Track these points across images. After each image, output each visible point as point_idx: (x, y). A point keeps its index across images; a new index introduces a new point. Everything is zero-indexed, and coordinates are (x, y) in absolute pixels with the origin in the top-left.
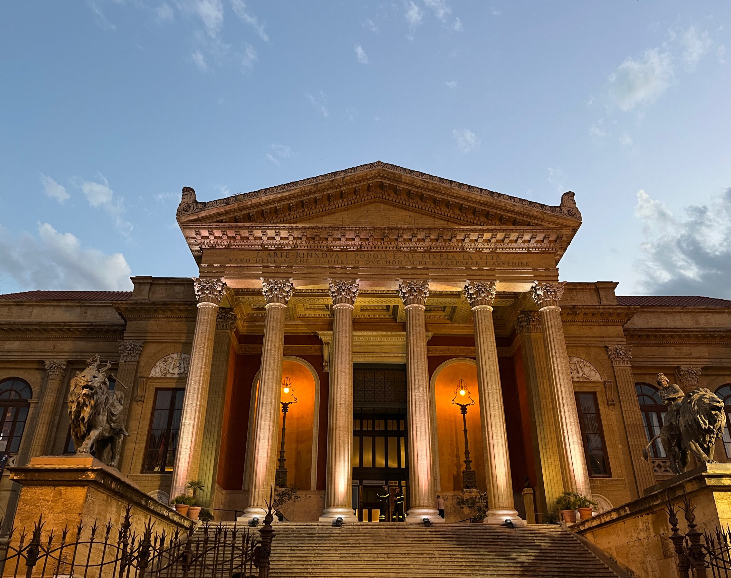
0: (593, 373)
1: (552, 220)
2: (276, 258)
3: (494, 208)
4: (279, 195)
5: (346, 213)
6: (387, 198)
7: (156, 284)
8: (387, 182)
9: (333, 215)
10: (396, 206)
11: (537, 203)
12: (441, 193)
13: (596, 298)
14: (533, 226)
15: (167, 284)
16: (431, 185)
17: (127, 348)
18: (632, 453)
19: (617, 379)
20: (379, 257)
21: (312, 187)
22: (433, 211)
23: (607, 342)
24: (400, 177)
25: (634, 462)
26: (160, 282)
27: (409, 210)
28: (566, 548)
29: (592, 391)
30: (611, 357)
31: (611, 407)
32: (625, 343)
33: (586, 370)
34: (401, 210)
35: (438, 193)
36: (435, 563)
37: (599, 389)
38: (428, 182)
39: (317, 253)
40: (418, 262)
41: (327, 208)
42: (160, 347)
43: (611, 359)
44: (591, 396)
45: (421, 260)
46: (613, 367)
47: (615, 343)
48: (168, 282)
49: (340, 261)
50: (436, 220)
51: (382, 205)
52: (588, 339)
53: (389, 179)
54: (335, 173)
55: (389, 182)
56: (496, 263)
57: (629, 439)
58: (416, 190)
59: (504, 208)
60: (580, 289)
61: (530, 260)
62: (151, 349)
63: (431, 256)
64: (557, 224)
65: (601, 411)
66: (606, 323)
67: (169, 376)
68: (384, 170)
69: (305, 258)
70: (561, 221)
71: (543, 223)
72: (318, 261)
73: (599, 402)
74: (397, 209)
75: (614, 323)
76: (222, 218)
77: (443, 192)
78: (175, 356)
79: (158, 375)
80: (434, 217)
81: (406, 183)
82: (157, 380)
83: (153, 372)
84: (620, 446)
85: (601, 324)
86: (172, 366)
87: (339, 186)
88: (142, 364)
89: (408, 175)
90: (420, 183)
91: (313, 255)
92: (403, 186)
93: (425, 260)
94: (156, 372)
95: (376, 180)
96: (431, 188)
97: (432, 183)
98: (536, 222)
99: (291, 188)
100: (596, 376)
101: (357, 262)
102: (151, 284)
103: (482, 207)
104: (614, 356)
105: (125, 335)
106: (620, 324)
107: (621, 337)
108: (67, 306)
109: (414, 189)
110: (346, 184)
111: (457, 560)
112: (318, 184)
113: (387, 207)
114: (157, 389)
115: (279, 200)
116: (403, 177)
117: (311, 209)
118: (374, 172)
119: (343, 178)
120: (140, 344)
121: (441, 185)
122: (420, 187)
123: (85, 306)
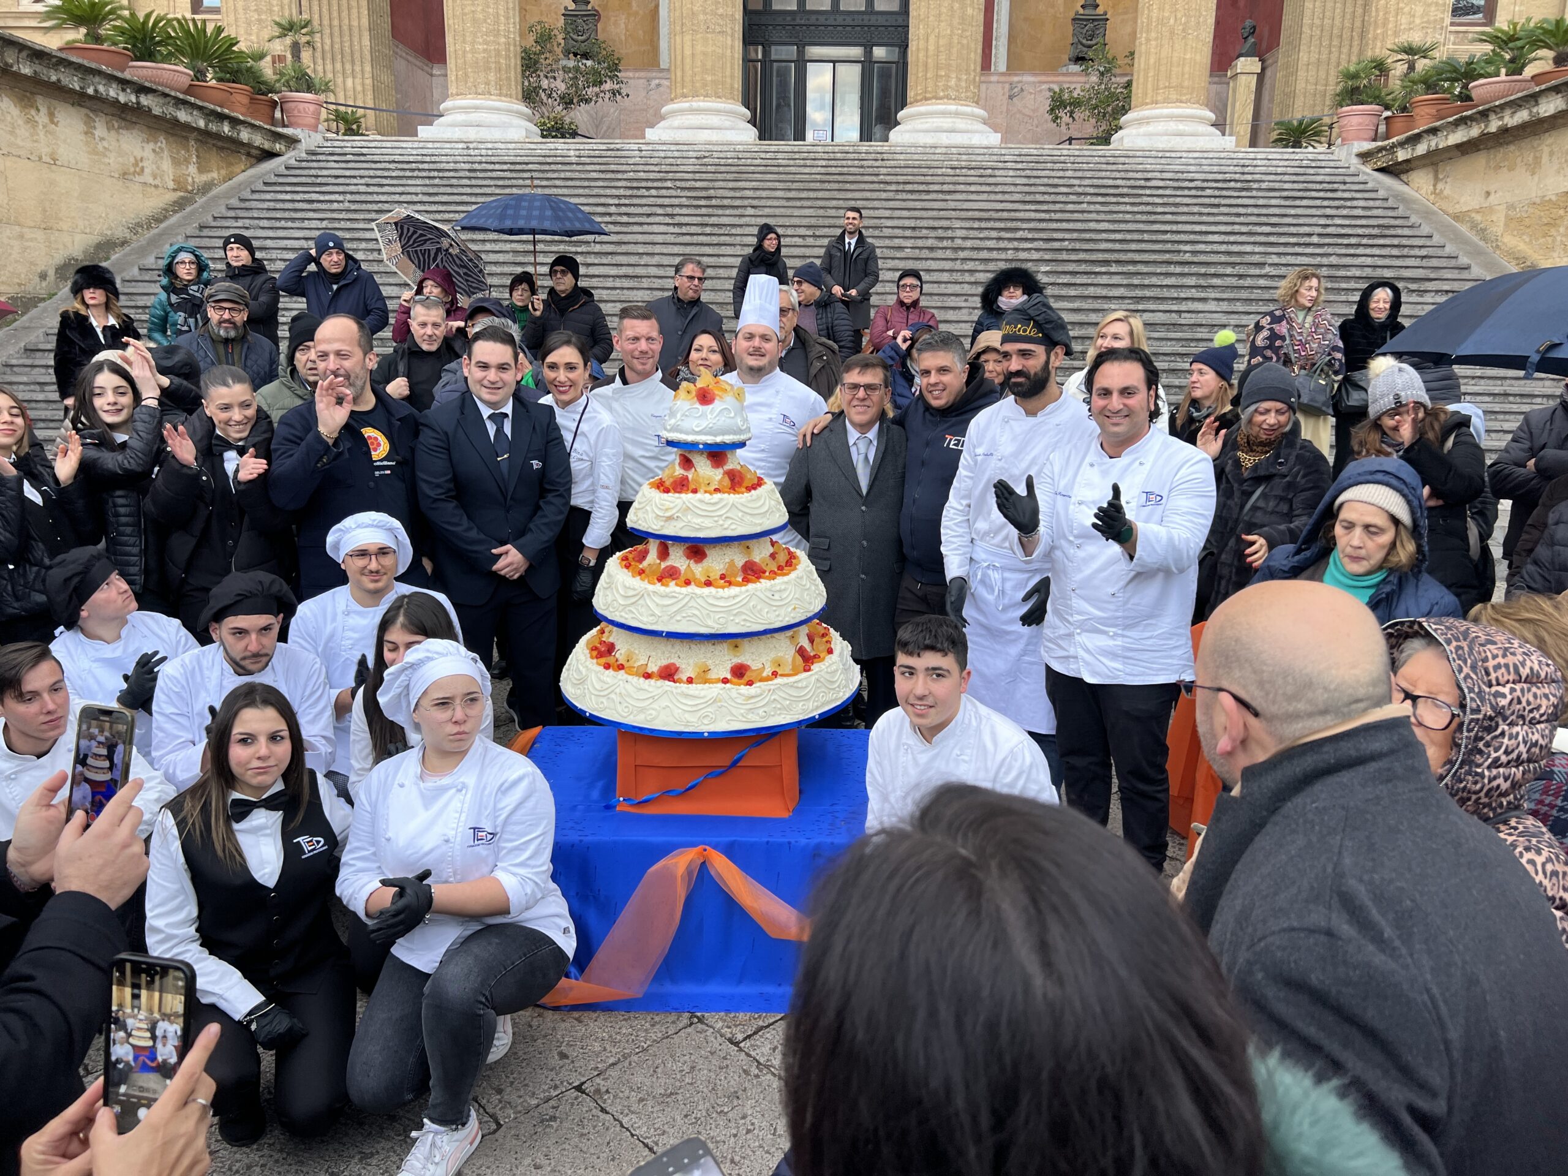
28: (1345, 212)
36: (949, 254)
111: (1016, 244)
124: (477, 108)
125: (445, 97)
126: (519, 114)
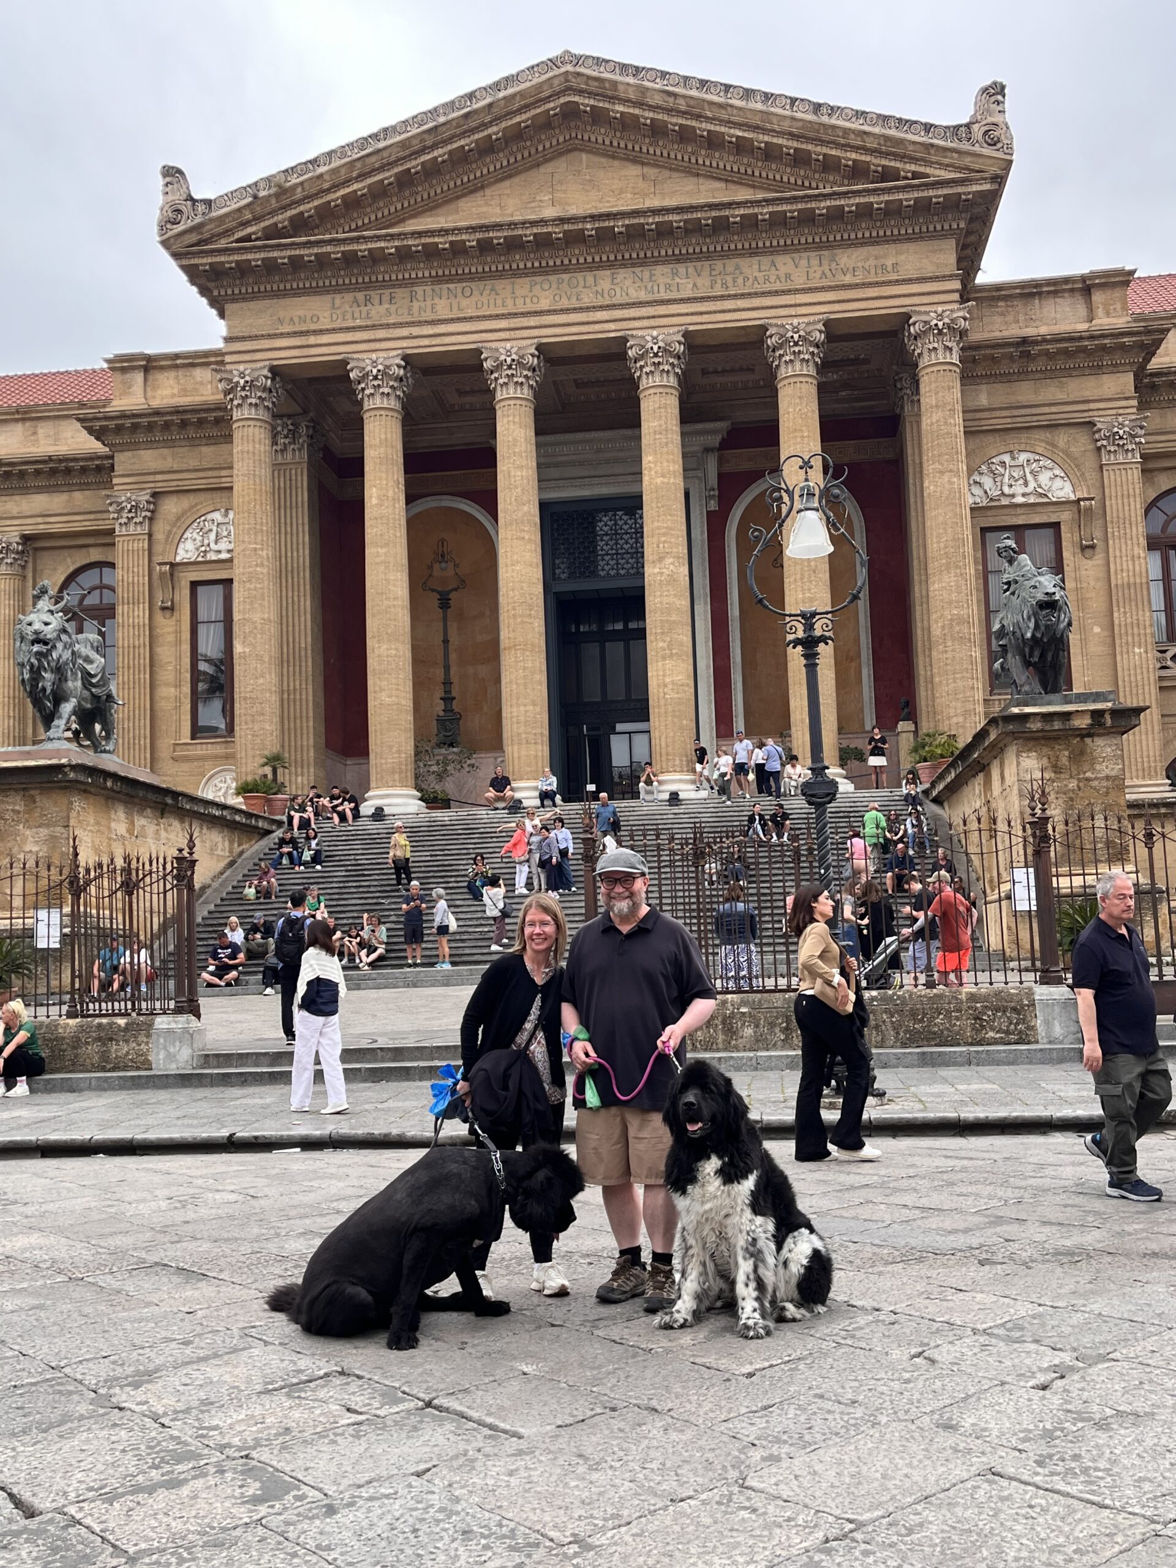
0: (1058, 483)
1: (947, 161)
2: (369, 306)
3: (823, 142)
5: (507, 184)
6: (593, 139)
7: (155, 368)
8: (586, 101)
10: (613, 157)
11: (916, 122)
12: (707, 118)
13: (1082, 310)
14: (906, 178)
15: (177, 367)
16: (681, 101)
17: (123, 509)
18: (1117, 642)
19: (1107, 491)
20: (582, 283)
21: (426, 136)
22: (693, 160)
23: (1095, 413)
24: (614, 86)
25: (1119, 658)
26: (163, 363)
27: (643, 164)
29: (1053, 519)
30: (1099, 444)
31: (1089, 552)
32: (1134, 410)
33: (1044, 478)
34: (626, 163)
35: (698, 117)
37: (1065, 517)
38: (675, 94)
39: (451, 286)
40: (662, 289)
41: (465, 179)
42: (186, 502)
43: (1099, 449)
44: (1050, 532)
45: (669, 281)
46: (1101, 467)
47: (1114, 412)
48: (178, 362)
49: (499, 302)
50: (701, 180)
51: (584, 156)
52: (1054, 409)
53: (591, 94)
54: (471, 96)
55: (592, 102)
56: (828, 273)
57: (1116, 615)
58: (651, 115)
59: (842, 141)
60: (1049, 292)
61: (902, 257)
62: (170, 507)
63: (691, 270)
64: (959, 169)
65: (1065, 562)
66: (1098, 370)
67: (212, 556)
68: (579, 74)
69: (429, 303)
70: (967, 161)
71: (928, 170)
72: (455, 306)
73: (1064, 544)
74: (616, 163)
75: (1115, 368)
76: (249, 230)
77: (709, 114)
78: (217, 516)
79: (192, 556)
80: (698, 175)
81: (629, 101)
82: (191, 568)
83: (180, 551)
84: (1097, 629)
85: (1087, 372)
86: (213, 536)
87: (485, 126)
88: (159, 536)
89: (631, 80)
90: (658, 100)
91: (445, 292)
92: (620, 108)
93: (677, 280)
94: (186, 551)
95: (563, 100)
96: (683, 108)
97: (684, 97)
98: (913, 167)
99: (382, 145)
100: (1063, 490)
101: (535, 300)
102: (146, 370)
103: (795, 144)
104: (1105, 443)
105: (115, 481)
106: (1128, 368)
107: (1127, 399)
109: (646, 114)
110: (498, 119)
112: (436, 127)
113: (595, 159)
114: (194, 585)
116: (621, 87)
117: (431, 186)
118: (556, 82)
119: (490, 105)
120: (147, 497)
121: (704, 100)
122: (658, 107)
123: (30, 419)
124: (388, 796)
125: (368, 790)
126: (413, 797)
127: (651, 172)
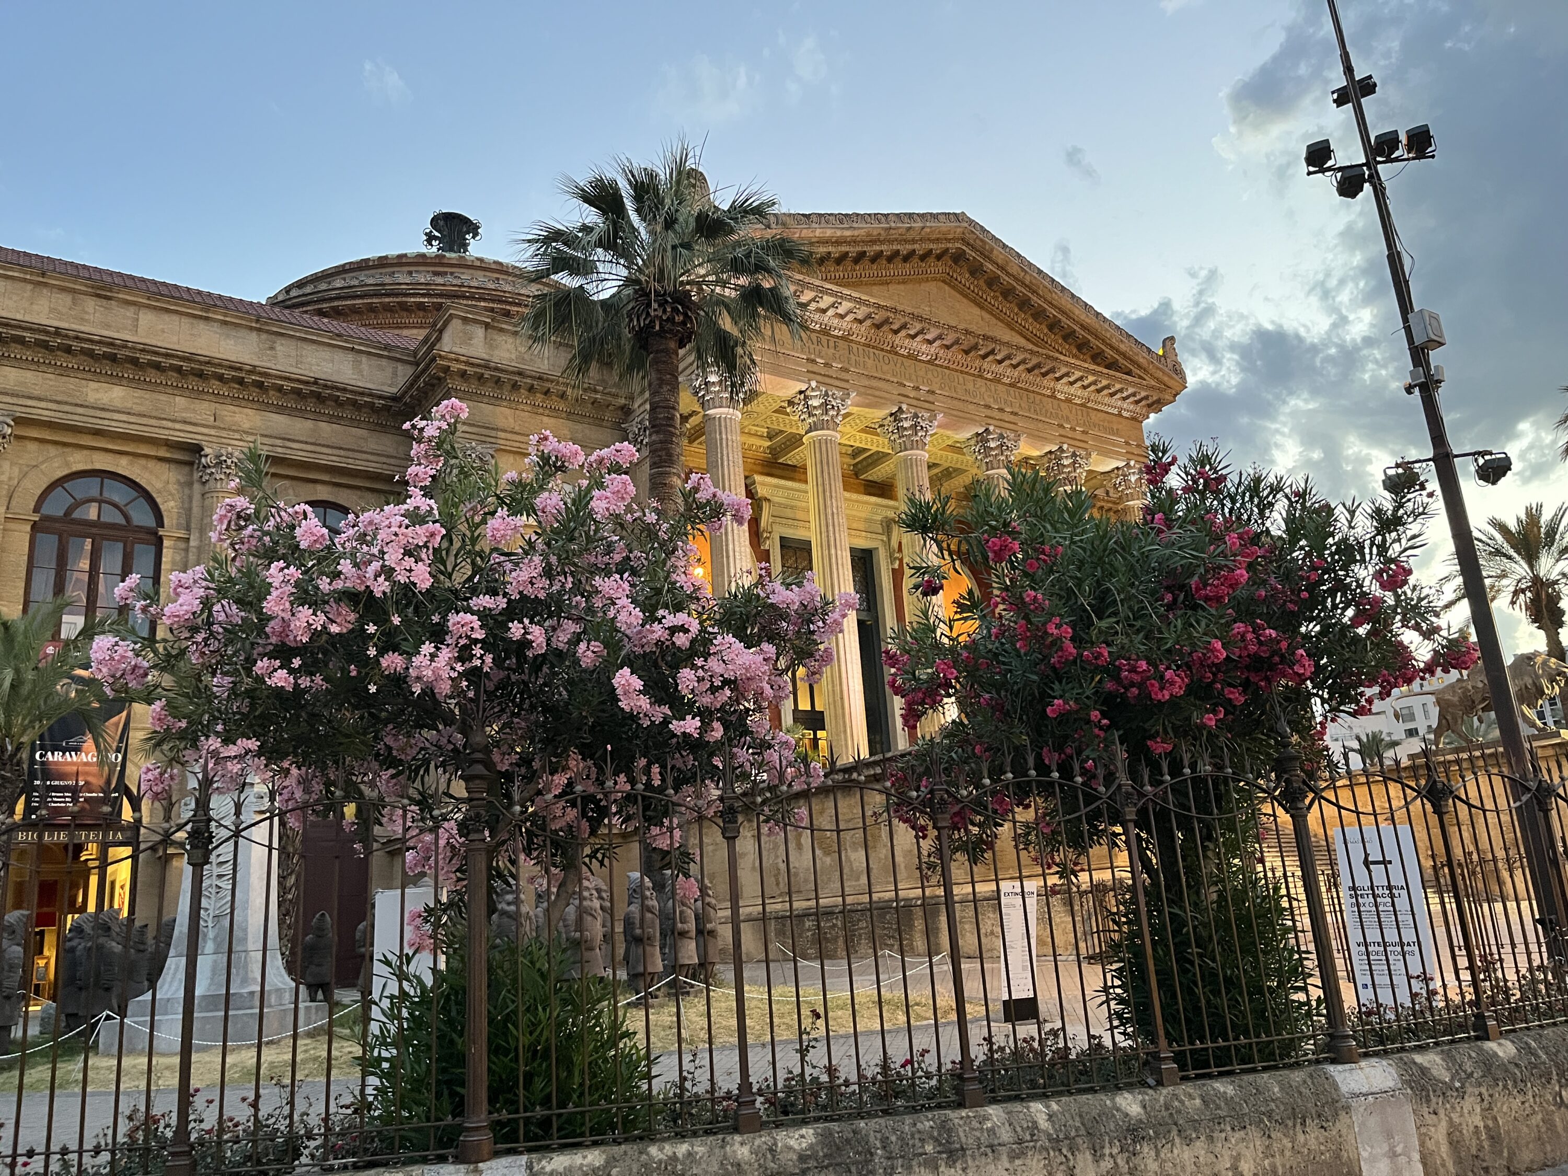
2: (822, 346)
3: (1097, 338)
4: (839, 233)
5: (902, 287)
6: (958, 279)
7: (494, 328)
8: (971, 253)
9: (885, 287)
10: (966, 296)
12: (1039, 295)
14: (1134, 378)
15: (517, 334)
16: (1027, 279)
24: (992, 250)
26: (504, 326)
27: (982, 308)
34: (970, 304)
35: (1034, 292)
38: (1026, 272)
40: (1003, 401)
41: (884, 274)
45: (1007, 397)
49: (908, 374)
51: (947, 288)
53: (975, 249)
55: (975, 255)
58: (1009, 279)
63: (1018, 394)
64: (1161, 382)
68: (970, 232)
69: (861, 359)
70: (1166, 379)
72: (877, 367)
74: (965, 300)
77: (1041, 294)
81: (997, 264)
87: (913, 241)
89: (1000, 251)
90: (1015, 271)
91: (873, 354)
92: (991, 267)
95: (958, 245)
96: (1027, 283)
97: (1029, 275)
98: (1138, 373)
101: (928, 381)
103: (1084, 334)
108: (225, 323)
109: (1005, 277)
110: (921, 240)
112: (889, 228)
113: (953, 292)
115: (836, 242)
116: (993, 252)
117: (866, 269)
118: (956, 230)
119: (921, 228)
121: (1039, 283)
122: (1014, 276)
123: (268, 332)
127: (985, 314)
